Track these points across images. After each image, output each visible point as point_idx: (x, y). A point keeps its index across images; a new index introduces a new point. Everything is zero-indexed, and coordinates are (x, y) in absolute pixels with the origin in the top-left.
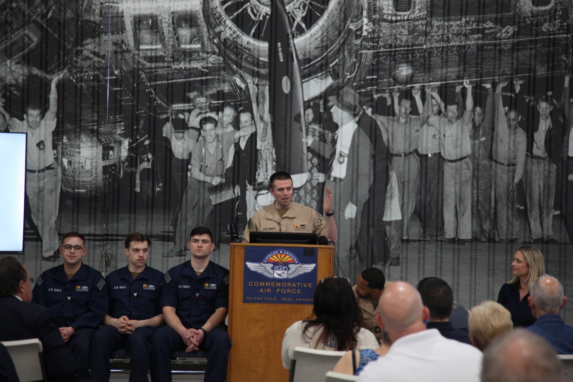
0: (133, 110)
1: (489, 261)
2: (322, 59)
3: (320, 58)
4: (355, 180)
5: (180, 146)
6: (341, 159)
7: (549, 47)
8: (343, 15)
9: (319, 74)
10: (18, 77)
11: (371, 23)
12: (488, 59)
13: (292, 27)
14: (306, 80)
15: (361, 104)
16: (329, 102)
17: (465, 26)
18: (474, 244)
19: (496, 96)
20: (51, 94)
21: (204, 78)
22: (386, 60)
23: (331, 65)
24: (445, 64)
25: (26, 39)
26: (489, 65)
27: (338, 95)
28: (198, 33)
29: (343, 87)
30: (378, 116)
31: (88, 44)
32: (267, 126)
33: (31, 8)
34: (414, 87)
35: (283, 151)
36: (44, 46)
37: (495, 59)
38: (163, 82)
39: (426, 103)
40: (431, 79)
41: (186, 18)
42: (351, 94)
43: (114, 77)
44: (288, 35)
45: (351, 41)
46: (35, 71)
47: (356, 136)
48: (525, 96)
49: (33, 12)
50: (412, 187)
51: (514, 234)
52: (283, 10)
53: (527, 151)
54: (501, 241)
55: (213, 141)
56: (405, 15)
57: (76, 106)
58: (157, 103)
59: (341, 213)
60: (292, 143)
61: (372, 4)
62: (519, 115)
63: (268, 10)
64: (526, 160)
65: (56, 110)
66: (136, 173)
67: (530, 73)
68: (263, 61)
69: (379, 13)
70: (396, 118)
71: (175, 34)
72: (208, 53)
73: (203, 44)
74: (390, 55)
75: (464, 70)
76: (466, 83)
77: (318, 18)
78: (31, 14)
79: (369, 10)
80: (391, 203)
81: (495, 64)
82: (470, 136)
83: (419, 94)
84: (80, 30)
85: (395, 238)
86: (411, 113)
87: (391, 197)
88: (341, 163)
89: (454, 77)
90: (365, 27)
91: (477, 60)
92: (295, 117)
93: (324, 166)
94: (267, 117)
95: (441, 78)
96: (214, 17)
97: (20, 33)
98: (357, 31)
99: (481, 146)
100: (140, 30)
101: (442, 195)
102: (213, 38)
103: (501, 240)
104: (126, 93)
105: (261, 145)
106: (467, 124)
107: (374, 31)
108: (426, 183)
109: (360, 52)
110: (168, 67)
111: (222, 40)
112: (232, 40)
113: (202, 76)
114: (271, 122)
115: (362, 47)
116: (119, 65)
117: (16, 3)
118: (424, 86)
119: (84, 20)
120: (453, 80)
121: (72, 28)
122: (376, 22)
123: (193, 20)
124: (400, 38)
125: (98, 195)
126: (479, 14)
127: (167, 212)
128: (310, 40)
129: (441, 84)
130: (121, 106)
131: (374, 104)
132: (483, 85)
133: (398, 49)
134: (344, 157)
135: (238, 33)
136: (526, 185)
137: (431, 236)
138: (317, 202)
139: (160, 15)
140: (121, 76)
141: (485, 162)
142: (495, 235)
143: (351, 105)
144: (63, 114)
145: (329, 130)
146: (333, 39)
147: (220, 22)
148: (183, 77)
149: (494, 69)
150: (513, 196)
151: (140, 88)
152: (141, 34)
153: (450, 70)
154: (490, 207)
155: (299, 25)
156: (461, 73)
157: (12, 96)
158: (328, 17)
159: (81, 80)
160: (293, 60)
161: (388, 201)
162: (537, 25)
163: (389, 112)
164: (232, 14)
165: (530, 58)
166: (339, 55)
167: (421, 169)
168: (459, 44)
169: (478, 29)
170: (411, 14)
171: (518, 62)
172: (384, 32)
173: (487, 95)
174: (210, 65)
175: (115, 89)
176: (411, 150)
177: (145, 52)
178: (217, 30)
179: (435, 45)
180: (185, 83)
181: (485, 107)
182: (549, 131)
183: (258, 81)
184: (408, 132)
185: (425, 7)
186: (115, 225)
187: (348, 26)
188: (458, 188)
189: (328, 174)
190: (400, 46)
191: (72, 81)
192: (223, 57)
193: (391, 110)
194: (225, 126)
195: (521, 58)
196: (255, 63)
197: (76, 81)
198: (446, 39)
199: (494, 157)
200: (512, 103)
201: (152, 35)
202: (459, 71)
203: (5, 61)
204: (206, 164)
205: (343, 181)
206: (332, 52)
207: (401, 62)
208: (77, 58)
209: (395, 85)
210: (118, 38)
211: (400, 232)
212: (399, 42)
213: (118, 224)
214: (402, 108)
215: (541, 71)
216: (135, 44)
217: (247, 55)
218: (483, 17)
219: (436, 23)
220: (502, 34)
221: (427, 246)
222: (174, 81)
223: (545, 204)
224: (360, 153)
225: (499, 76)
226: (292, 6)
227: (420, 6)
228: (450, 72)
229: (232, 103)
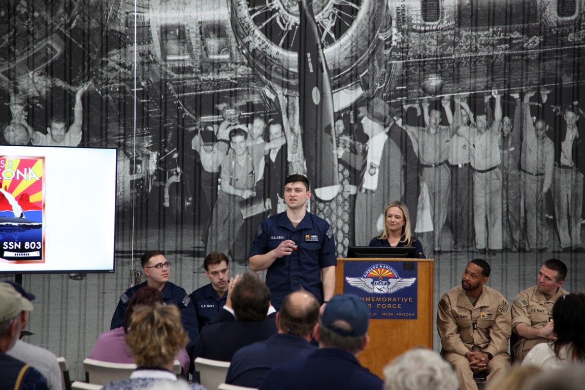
0: (161, 122)
1: (520, 271)
2: (352, 69)
3: (350, 69)
4: (386, 192)
5: (210, 159)
6: (372, 171)
7: (574, 57)
8: (371, 25)
9: (349, 85)
10: (41, 89)
11: (400, 33)
12: (515, 69)
13: (321, 37)
14: (336, 90)
15: (392, 114)
16: (359, 113)
17: (493, 36)
18: (504, 254)
19: (523, 106)
20: (76, 106)
21: (233, 89)
22: (415, 70)
23: (361, 76)
24: (474, 74)
25: (49, 49)
26: (517, 75)
27: (368, 105)
28: (226, 44)
29: (373, 97)
30: (408, 126)
31: (113, 55)
32: (297, 137)
33: (54, 18)
34: (443, 97)
35: (314, 163)
36: (68, 56)
37: (522, 69)
38: (192, 93)
39: (455, 114)
40: (460, 89)
41: (214, 28)
42: (381, 105)
43: (141, 89)
44: (317, 45)
45: (380, 51)
46: (60, 83)
47: (387, 147)
48: (552, 106)
49: (56, 22)
50: (443, 198)
51: (544, 243)
52: (312, 19)
53: (555, 160)
54: (531, 251)
55: (243, 153)
56: (433, 25)
57: (101, 119)
58: (185, 116)
59: (373, 225)
60: (323, 155)
61: (401, 14)
62: (546, 125)
63: (297, 20)
64: (554, 170)
65: (81, 123)
66: (164, 187)
67: (556, 83)
68: (293, 72)
69: (408, 24)
70: (426, 129)
71: (203, 44)
72: (236, 64)
73: (231, 55)
74: (420, 66)
75: (493, 80)
76: (495, 93)
77: (347, 28)
78: (54, 23)
79: (398, 20)
80: (422, 215)
81: (522, 74)
82: (499, 146)
83: (449, 104)
84: (105, 41)
85: (427, 249)
86: (441, 124)
87: (423, 209)
88: (372, 175)
89: (483, 87)
90: (394, 38)
91: (504, 70)
92: (325, 129)
93: (355, 178)
94: (298, 129)
95: (470, 88)
96: (242, 28)
97: (43, 43)
98: (386, 41)
99: (510, 156)
100: (167, 40)
101: (473, 205)
102: (242, 48)
103: (531, 249)
104: (154, 105)
105: (292, 156)
106: (497, 134)
107: (403, 42)
108: (457, 194)
109: (389, 62)
110: (196, 78)
111: (251, 51)
112: (261, 50)
113: (230, 87)
114: (301, 134)
115: (391, 57)
116: (145, 76)
117: (38, 12)
118: (453, 96)
119: (109, 30)
120: (482, 90)
121: (97, 39)
122: (405, 32)
123: (221, 30)
124: (429, 49)
125: (126, 210)
126: (506, 24)
127: (197, 227)
128: (339, 50)
129: (470, 94)
130: (148, 119)
131: (404, 115)
132: (511, 95)
133: (428, 59)
134: (375, 168)
135: (267, 43)
136: (554, 194)
137: (463, 247)
138: (349, 214)
139: (187, 25)
140: (148, 87)
141: (515, 172)
142: (525, 245)
143: (381, 116)
144: (88, 127)
145: (359, 142)
146: (363, 49)
147: (249, 32)
148: (211, 88)
149: (522, 79)
150: (542, 205)
151: (168, 100)
152: (168, 45)
153: (478, 80)
154: (520, 217)
155: (328, 35)
156: (489, 83)
157: (36, 109)
158: (357, 27)
159: (107, 92)
160: (322, 71)
161: (419, 213)
162: (562, 35)
163: (419, 122)
164: (261, 24)
165: (556, 68)
166: (369, 65)
167: (452, 179)
168: (487, 54)
169: (506, 39)
170: (439, 24)
171: (544, 72)
172: (413, 42)
173: (516, 104)
174: (239, 76)
175: (142, 101)
176: (442, 161)
177: (172, 63)
178: (246, 40)
179: (463, 55)
180: (213, 94)
181: (513, 117)
182: (576, 140)
183: (288, 92)
184: (438, 143)
185: (453, 17)
186: (144, 241)
187: (378, 36)
188: (488, 199)
189: (359, 187)
190: (430, 56)
191: (98, 93)
192: (252, 68)
193: (421, 121)
194: (255, 138)
195: (548, 68)
196: (285, 74)
197: (102, 94)
198: (474, 49)
199: (523, 167)
200: (539, 112)
201: (179, 45)
202: (488, 81)
203: (28, 72)
204: (236, 177)
205: (374, 192)
206: (362, 62)
207: (430, 73)
208: (102, 69)
209: (424, 96)
210: (145, 49)
211: (432, 244)
212: (428, 52)
213: (146, 240)
214: (432, 118)
215: (567, 81)
216: (162, 55)
217: (276, 66)
218: (510, 27)
219: (464, 33)
220: (529, 44)
221: (459, 257)
222: (203, 92)
223: (573, 213)
224: (391, 164)
225: (526, 86)
226: (321, 16)
227: (448, 16)
228: (479, 82)
229: (262, 115)
